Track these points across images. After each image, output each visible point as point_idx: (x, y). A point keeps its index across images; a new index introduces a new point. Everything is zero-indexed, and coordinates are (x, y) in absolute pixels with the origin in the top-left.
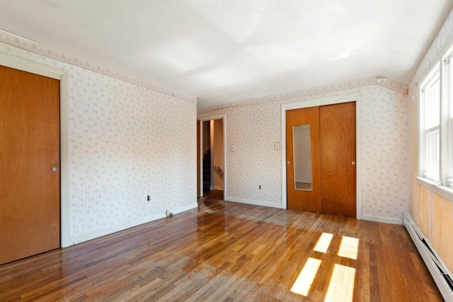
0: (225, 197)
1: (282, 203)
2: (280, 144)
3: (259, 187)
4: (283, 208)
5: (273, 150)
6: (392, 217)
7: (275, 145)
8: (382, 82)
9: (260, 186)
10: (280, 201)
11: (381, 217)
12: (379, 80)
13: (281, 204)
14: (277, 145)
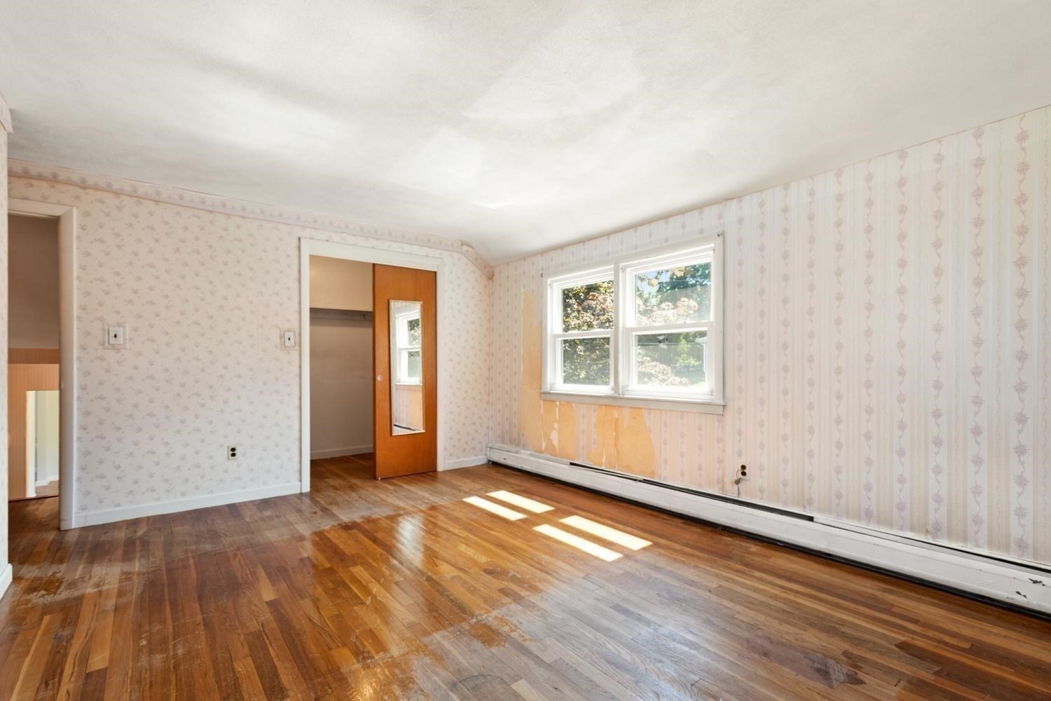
0: (74, 516)
1: (301, 481)
2: (295, 335)
3: (231, 453)
4: (303, 491)
5: (277, 348)
6: (476, 455)
7: (282, 337)
8: (467, 251)
9: (233, 450)
10: (297, 475)
11: (467, 459)
12: (465, 248)
13: (299, 483)
14: (287, 335)
